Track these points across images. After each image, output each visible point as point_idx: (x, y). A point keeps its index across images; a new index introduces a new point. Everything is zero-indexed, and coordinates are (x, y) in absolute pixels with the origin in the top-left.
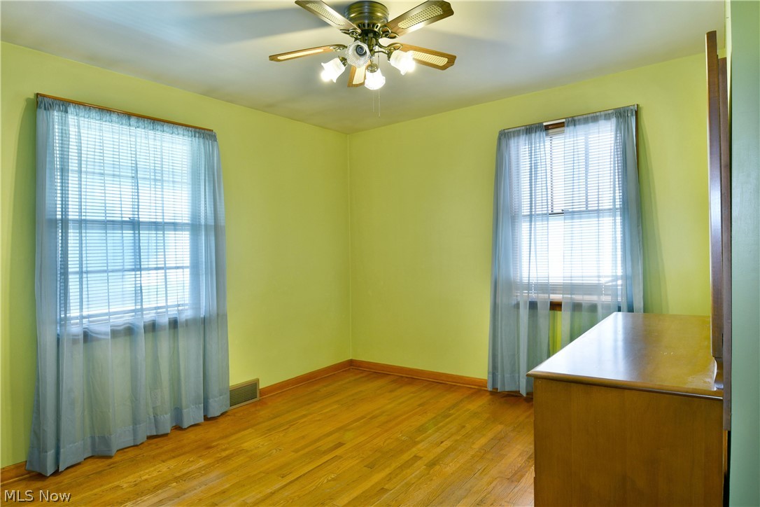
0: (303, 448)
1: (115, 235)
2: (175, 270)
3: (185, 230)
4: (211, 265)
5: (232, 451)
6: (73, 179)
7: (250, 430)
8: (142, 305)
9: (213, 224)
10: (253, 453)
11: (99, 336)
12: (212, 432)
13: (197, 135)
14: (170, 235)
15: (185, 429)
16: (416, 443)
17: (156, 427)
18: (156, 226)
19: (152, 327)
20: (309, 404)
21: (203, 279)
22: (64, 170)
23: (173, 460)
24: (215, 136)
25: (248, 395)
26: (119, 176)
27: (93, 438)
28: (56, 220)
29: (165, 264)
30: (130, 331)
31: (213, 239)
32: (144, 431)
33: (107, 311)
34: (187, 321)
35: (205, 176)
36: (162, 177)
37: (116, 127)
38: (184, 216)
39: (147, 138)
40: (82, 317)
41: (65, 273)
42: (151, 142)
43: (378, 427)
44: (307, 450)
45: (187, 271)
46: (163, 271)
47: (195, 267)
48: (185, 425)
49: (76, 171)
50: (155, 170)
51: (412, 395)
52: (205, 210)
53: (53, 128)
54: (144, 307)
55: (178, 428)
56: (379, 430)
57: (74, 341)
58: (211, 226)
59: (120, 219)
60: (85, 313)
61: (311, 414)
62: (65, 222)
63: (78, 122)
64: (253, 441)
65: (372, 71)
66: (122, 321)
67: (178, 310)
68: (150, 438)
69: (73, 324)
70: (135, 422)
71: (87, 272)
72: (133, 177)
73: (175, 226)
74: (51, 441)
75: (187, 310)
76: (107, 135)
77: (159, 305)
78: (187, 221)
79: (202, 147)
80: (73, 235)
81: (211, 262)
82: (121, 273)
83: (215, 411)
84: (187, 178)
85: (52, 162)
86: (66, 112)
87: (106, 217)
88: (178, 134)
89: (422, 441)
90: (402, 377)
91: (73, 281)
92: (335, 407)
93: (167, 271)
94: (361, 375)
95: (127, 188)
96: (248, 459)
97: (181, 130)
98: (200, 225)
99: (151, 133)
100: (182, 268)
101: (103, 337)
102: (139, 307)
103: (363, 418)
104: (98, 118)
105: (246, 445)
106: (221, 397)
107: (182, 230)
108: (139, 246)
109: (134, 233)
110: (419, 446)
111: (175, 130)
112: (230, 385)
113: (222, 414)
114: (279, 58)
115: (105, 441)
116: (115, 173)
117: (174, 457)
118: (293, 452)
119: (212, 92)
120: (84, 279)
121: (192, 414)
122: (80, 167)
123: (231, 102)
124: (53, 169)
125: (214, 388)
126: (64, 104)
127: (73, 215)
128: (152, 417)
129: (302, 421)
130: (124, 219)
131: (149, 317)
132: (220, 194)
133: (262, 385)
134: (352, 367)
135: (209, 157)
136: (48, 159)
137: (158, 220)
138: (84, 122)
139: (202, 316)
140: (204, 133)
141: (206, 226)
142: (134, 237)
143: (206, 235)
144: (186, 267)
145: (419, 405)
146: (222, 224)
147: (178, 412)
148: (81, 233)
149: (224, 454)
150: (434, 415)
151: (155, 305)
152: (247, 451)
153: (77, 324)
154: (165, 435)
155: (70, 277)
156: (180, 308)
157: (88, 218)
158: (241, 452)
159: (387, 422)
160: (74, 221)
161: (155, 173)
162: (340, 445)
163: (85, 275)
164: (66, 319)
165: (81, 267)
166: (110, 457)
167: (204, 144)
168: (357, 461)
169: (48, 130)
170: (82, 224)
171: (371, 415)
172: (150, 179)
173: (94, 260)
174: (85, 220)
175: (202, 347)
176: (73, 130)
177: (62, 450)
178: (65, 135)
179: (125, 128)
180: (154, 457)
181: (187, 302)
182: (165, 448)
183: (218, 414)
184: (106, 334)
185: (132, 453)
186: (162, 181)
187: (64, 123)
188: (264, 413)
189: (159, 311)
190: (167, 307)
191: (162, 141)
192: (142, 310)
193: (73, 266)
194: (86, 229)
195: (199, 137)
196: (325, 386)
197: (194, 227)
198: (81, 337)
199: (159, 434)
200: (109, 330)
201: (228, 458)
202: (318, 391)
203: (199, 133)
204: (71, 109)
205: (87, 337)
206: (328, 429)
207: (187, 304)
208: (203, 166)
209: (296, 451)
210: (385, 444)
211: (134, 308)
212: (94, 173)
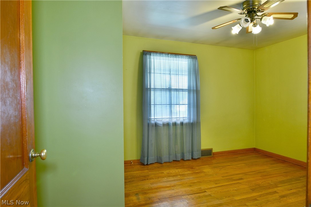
0: (226, 176)
1: (163, 93)
2: (182, 105)
3: (186, 91)
4: (195, 104)
5: (199, 171)
6: (152, 75)
7: (207, 166)
8: (172, 116)
9: (196, 89)
10: (207, 173)
11: (159, 125)
12: (193, 163)
13: (190, 58)
14: (181, 93)
15: (185, 161)
16: (277, 187)
17: (176, 158)
18: (177, 90)
19: (175, 124)
20: (232, 162)
21: (192, 109)
22: (150, 73)
23: (180, 169)
24: (197, 57)
25: (208, 153)
26: (165, 74)
27: (157, 156)
28: (148, 88)
29: (179, 103)
30: (168, 124)
31: (195, 95)
32: (172, 158)
33: (161, 117)
34: (186, 123)
35: (193, 72)
36: (178, 73)
37: (164, 58)
38: (186, 87)
39: (174, 60)
40: (155, 119)
41: (150, 105)
42: (175, 62)
43: (260, 176)
44: (227, 177)
45: (187, 106)
46: (179, 105)
47: (189, 104)
48: (185, 159)
49: (153, 73)
50: (176, 71)
51: (282, 167)
52: (193, 84)
53: (147, 61)
54: (172, 117)
55: (183, 160)
56: (260, 178)
57: (153, 126)
58: (195, 90)
59: (165, 88)
60: (155, 118)
61: (232, 165)
62: (150, 89)
63: (154, 58)
64: (207, 170)
65: (255, 26)
66: (166, 121)
67: (183, 119)
68: (174, 161)
69: (152, 120)
70: (169, 154)
71: (156, 105)
72: (169, 74)
73: (183, 90)
74: (146, 155)
75: (186, 119)
76: (162, 61)
77: (177, 117)
78: (187, 88)
79: (192, 61)
80: (152, 92)
81: (195, 103)
82: (165, 105)
83: (196, 157)
84: (187, 73)
85: (147, 71)
86: (151, 55)
87: (161, 87)
88: (184, 58)
89: (281, 187)
90: (279, 159)
91: (152, 107)
92: (243, 165)
93: (180, 105)
94: (259, 155)
95: (168, 76)
96: (205, 175)
97: (184, 57)
98: (191, 90)
99: (175, 59)
100: (185, 104)
101: (160, 125)
102: (171, 117)
103: (254, 171)
104: (159, 56)
105: (204, 170)
106: (198, 152)
107: (185, 91)
108: (171, 97)
109: (170, 92)
110: (279, 188)
111: (183, 57)
112: (201, 148)
113: (198, 158)
114: (215, 28)
115: (160, 158)
116: (164, 73)
117: (180, 168)
118: (222, 177)
119: (195, 41)
120: (155, 107)
121: (188, 156)
122: (154, 71)
123: (203, 44)
124: (147, 73)
125: (195, 149)
126: (150, 53)
127: (152, 87)
128: (174, 154)
129: (228, 167)
130: (167, 88)
131: (174, 120)
132: (198, 78)
133: (214, 151)
134: (255, 151)
135: (194, 65)
136: (146, 70)
137: (177, 88)
138: (155, 57)
139: (191, 122)
140: (193, 57)
141: (193, 90)
142: (170, 93)
143: (193, 93)
144: (186, 104)
145: (284, 173)
146: (199, 89)
147: (183, 154)
148: (154, 92)
149: (197, 171)
150: (291, 178)
151: (176, 117)
152: (205, 172)
153: (153, 120)
154: (179, 161)
155: (152, 106)
156: (184, 118)
157: (156, 87)
158: (203, 172)
159: (265, 176)
160: (153, 88)
161: (176, 72)
162: (241, 179)
163: (155, 105)
164: (150, 119)
165: (154, 103)
166: (162, 164)
167: (193, 61)
168: (248, 186)
169: (146, 61)
170: (155, 89)
171: (259, 171)
172: (175, 74)
173: (158, 101)
174: (156, 88)
175: (191, 133)
176: (152, 60)
177: (149, 158)
178: (150, 62)
179: (167, 58)
180: (174, 167)
181: (186, 117)
182: (178, 165)
183: (196, 158)
184: (161, 124)
185: (168, 164)
186: (178, 74)
187: (150, 58)
188: (214, 161)
189: (177, 119)
190: (180, 118)
191: (178, 61)
192: (172, 118)
193: (152, 103)
194: (156, 91)
195: (191, 58)
196: (240, 156)
197: (189, 90)
198: (154, 124)
199: (177, 160)
200: (162, 123)
201: (198, 173)
202: (237, 158)
203: (191, 57)
204: (152, 54)
205: (156, 125)
206: (238, 172)
207: (186, 118)
208: (192, 68)
209: (223, 177)
210: (262, 183)
211: (169, 117)
212: (158, 73)
